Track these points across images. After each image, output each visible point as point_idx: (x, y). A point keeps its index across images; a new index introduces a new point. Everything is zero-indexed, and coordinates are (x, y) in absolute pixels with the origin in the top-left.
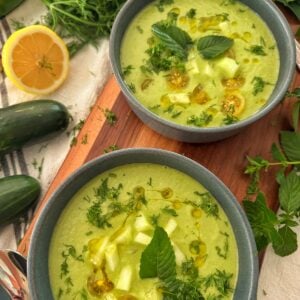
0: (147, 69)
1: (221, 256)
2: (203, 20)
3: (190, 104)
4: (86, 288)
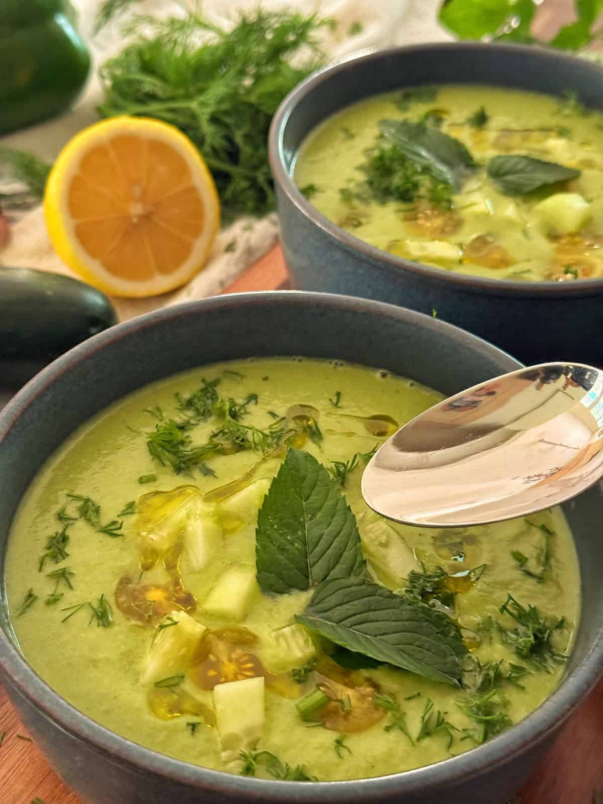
0: (358, 197)
1: (529, 574)
3: (461, 262)
4: (111, 599)
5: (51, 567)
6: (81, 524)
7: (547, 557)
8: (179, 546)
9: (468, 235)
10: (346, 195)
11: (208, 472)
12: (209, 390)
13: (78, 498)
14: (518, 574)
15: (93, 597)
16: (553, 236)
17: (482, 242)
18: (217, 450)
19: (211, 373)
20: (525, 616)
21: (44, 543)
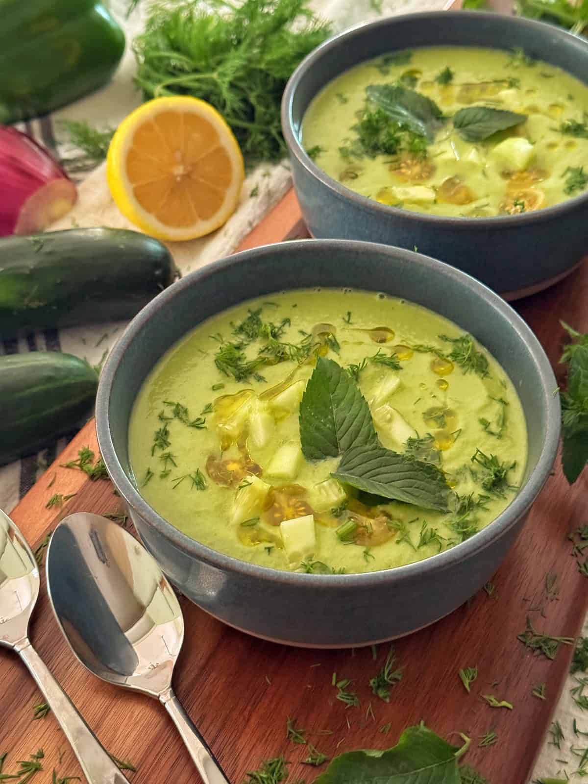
0: (353, 153)
1: (492, 433)
2: (468, 87)
3: (435, 201)
4: (203, 471)
5: (159, 453)
6: (176, 422)
7: (504, 421)
8: (246, 432)
9: (439, 180)
10: (344, 153)
11: (260, 379)
12: (254, 318)
13: (171, 404)
14: (483, 434)
15: (192, 471)
16: (506, 174)
17: (450, 183)
18: (265, 363)
19: (254, 304)
20: (489, 462)
21: (154, 436)
